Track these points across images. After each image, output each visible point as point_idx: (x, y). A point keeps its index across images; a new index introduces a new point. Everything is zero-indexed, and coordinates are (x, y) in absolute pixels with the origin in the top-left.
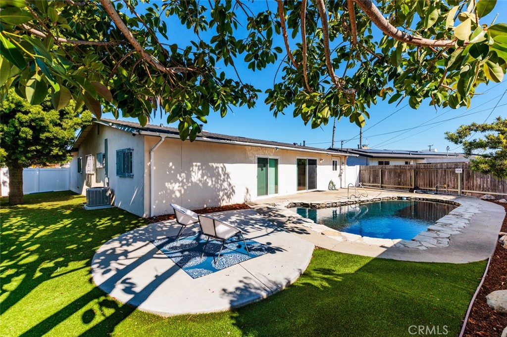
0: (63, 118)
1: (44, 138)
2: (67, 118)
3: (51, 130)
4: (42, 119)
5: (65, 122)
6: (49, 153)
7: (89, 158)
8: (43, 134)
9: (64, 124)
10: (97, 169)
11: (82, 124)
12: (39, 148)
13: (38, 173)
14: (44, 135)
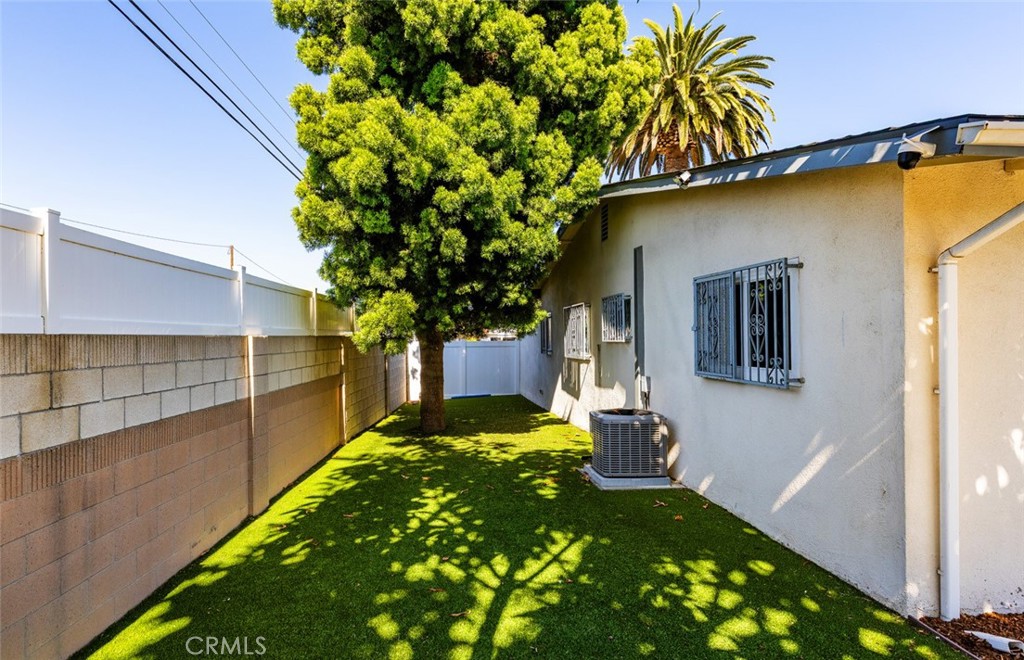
0: (528, 197)
1: (490, 257)
2: (537, 194)
3: (505, 231)
4: (486, 199)
5: (533, 208)
6: (498, 300)
7: (573, 315)
8: (487, 245)
9: (531, 212)
10: (599, 347)
11: (574, 205)
12: (478, 286)
13: (464, 351)
14: (490, 248)
